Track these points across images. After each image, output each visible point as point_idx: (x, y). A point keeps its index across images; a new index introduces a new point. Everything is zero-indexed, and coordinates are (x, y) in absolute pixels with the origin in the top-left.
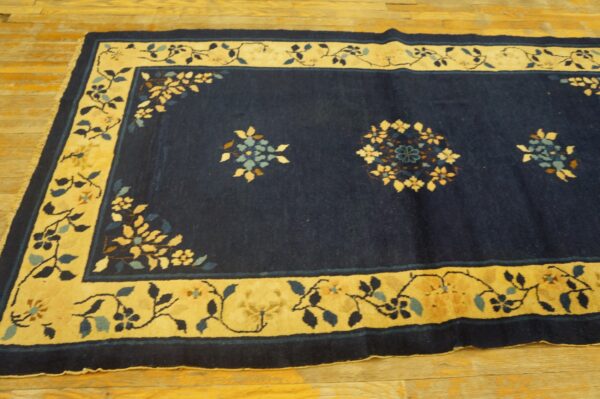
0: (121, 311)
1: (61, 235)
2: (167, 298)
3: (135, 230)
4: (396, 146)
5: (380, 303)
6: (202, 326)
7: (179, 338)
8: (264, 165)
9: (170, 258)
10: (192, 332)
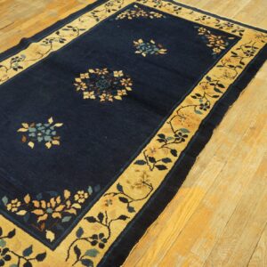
0: (91, 240)
1: (7, 247)
2: (101, 216)
3: (40, 208)
4: (94, 84)
5: (173, 141)
6: (131, 210)
7: (130, 222)
8: (54, 133)
9: (77, 202)
10: (132, 215)
